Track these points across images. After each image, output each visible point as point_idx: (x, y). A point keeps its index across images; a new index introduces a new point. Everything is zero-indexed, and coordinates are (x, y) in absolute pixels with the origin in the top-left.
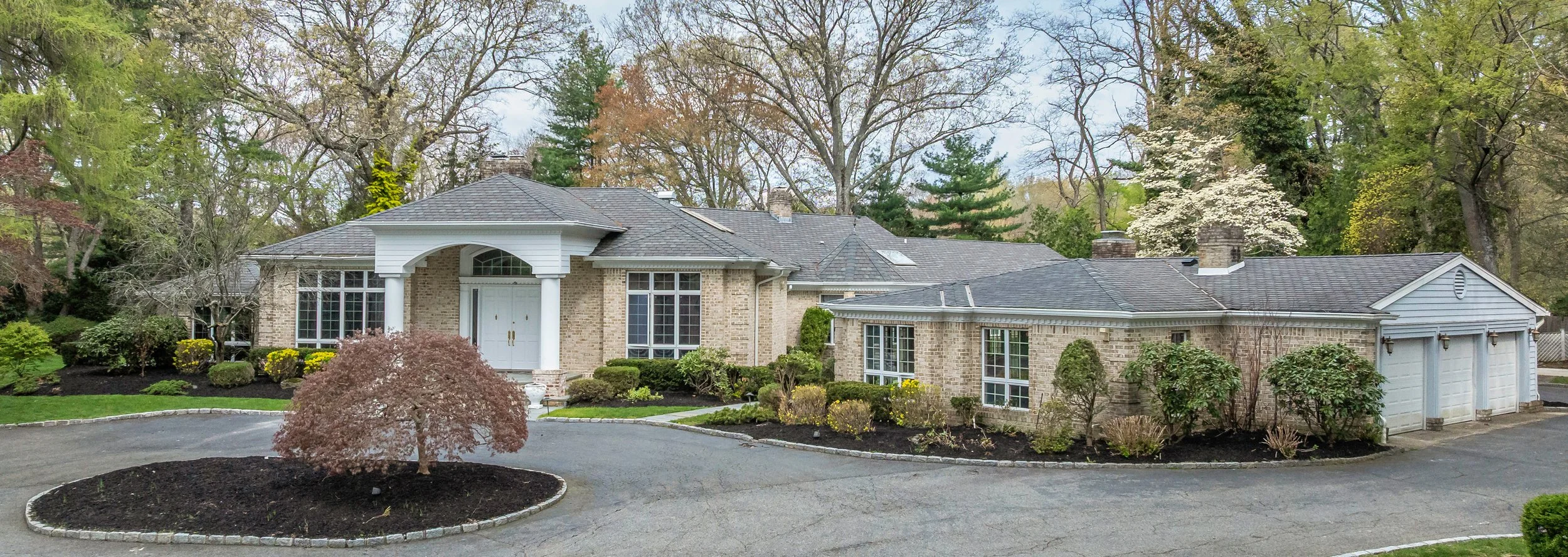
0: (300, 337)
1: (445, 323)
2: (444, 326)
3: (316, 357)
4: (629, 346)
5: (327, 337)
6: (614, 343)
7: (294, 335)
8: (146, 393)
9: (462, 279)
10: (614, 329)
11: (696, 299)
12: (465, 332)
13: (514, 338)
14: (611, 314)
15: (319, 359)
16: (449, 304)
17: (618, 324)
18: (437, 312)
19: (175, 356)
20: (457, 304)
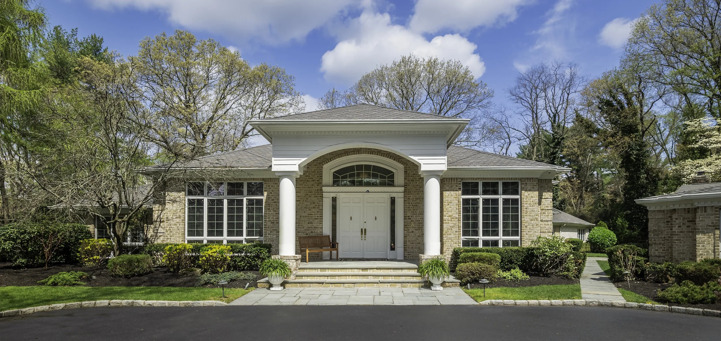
0: (189, 235)
1: (311, 223)
2: (310, 225)
3: (211, 249)
4: (463, 238)
5: (213, 235)
6: (452, 236)
7: (184, 234)
8: (43, 284)
9: (324, 189)
10: (452, 225)
11: (515, 201)
12: (327, 230)
13: (365, 234)
14: (450, 214)
15: (214, 250)
16: (314, 208)
17: (455, 221)
18: (304, 214)
19: (79, 252)
20: (321, 208)
